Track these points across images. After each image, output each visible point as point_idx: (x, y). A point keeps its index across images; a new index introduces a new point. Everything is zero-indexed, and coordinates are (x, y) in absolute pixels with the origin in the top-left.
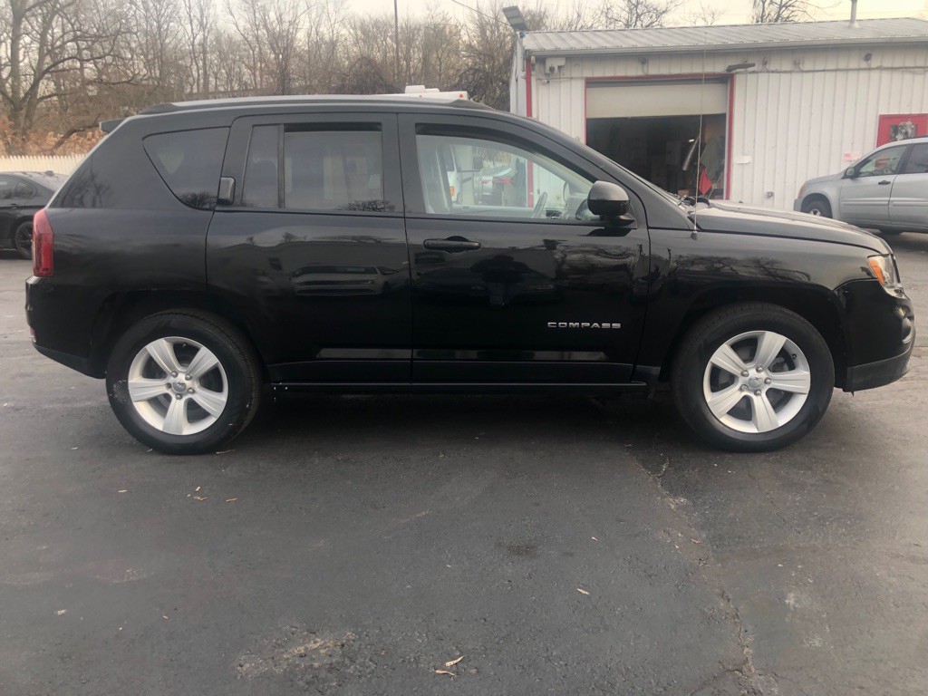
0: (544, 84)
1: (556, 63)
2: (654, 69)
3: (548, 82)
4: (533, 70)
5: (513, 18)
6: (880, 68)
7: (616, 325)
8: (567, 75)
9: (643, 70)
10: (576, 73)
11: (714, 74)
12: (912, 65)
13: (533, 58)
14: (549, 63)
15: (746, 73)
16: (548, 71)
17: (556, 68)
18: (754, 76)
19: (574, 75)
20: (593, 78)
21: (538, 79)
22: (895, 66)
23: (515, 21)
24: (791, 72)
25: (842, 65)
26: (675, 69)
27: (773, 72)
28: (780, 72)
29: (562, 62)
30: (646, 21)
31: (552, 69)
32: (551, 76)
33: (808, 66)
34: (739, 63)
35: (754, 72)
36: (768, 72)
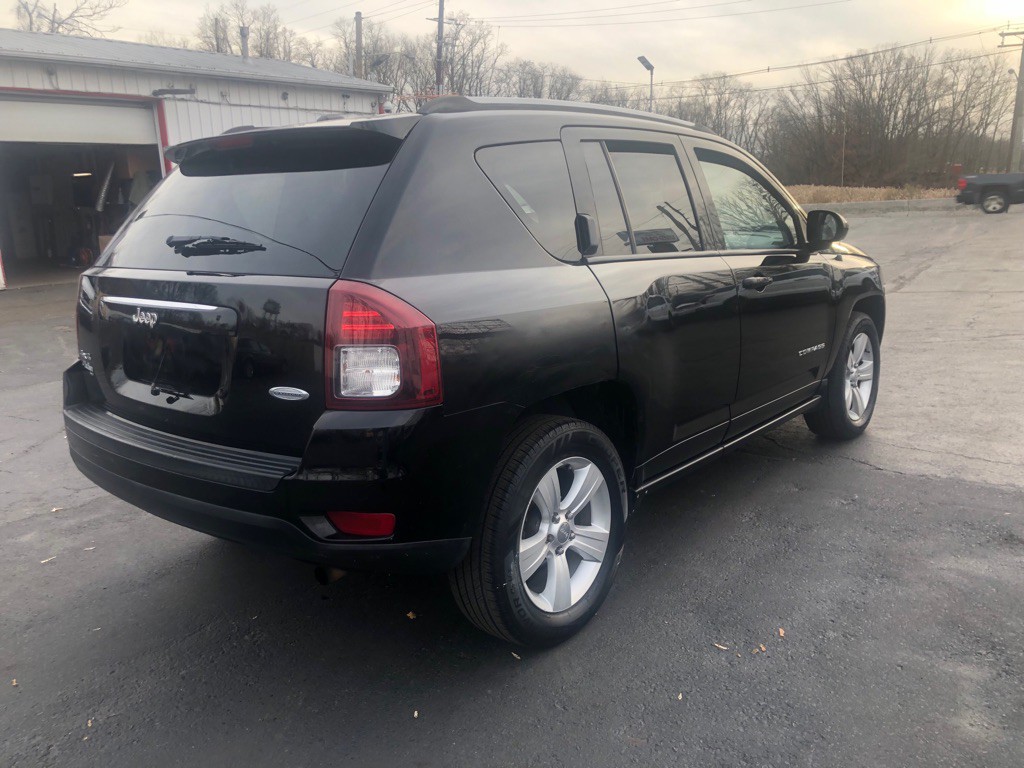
2: (65, 84)
6: (296, 109)
7: (823, 345)
9: (51, 82)
11: (140, 97)
12: (321, 108)
15: (175, 99)
18: (183, 103)
22: (309, 107)
24: (219, 104)
26: (92, 86)
27: (202, 101)
28: (209, 103)
33: (234, 99)
34: (165, 88)
35: (183, 100)
36: (197, 101)
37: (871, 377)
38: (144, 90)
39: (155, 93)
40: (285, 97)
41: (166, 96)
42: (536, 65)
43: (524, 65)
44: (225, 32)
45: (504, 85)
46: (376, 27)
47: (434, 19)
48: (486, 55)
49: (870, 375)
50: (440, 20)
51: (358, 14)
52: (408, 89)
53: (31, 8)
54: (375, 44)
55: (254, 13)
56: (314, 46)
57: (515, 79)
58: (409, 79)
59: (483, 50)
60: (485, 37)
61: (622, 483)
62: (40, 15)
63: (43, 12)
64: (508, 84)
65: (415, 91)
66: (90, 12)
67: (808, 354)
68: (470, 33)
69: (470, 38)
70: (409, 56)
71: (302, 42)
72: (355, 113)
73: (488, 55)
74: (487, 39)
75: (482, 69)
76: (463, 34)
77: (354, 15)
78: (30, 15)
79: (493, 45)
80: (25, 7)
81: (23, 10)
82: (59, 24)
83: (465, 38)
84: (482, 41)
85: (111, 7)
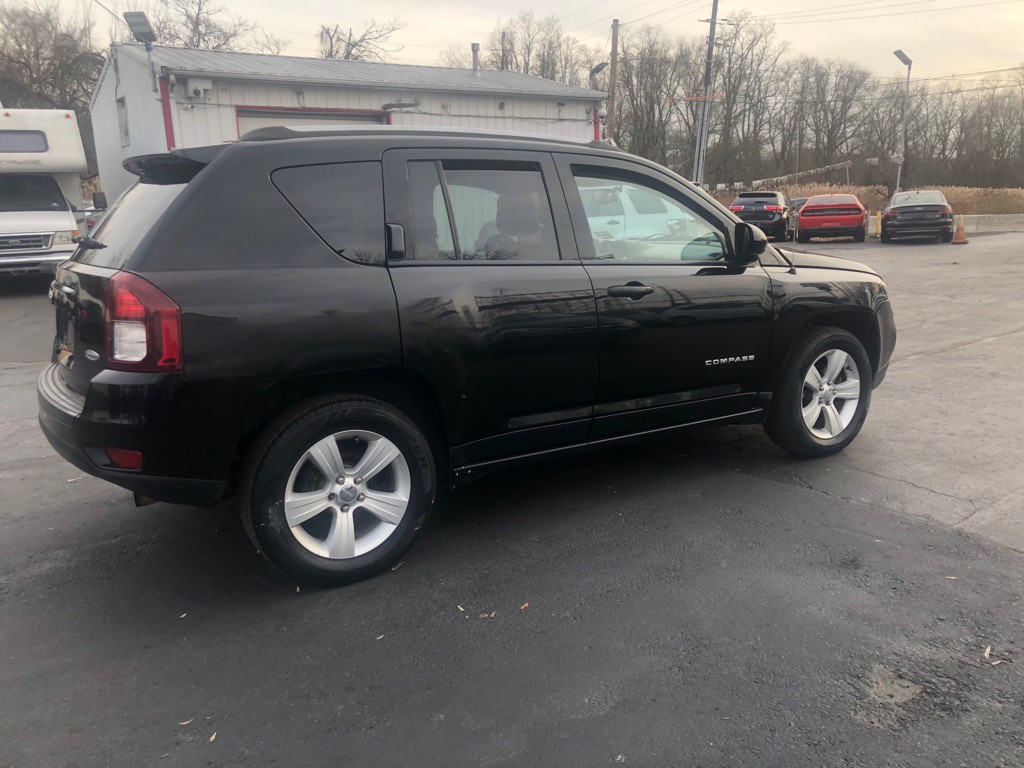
0: (186, 109)
1: (201, 86)
2: (311, 101)
3: (192, 107)
4: (172, 91)
5: (138, 24)
6: (512, 117)
7: (752, 357)
8: (214, 100)
9: (298, 101)
10: (224, 99)
11: (363, 111)
12: (536, 116)
13: (172, 77)
14: (193, 85)
15: (401, 112)
16: (192, 95)
17: (202, 92)
18: (409, 116)
19: (221, 102)
20: (244, 107)
21: (179, 103)
22: (524, 116)
23: (139, 29)
24: (440, 115)
25: (482, 112)
26: (333, 103)
27: (424, 113)
28: (431, 114)
29: (208, 85)
30: (213, 43)
31: (197, 92)
32: (194, 100)
33: (454, 110)
34: (394, 102)
35: (408, 112)
36: (421, 113)
37: (858, 396)
38: (375, 104)
39: (386, 107)
40: (502, 106)
41: (393, 109)
42: (822, 61)
43: (807, 63)
44: (511, 44)
45: (783, 83)
46: (654, 31)
47: (707, 21)
48: (768, 52)
49: (856, 393)
50: (713, 22)
51: (616, 21)
52: (680, 91)
53: (332, 33)
54: (651, 47)
55: (540, 25)
56: (593, 53)
57: (797, 76)
58: (681, 82)
59: (764, 49)
60: (766, 36)
61: (423, 459)
62: (339, 39)
63: (341, 37)
64: (787, 82)
65: (688, 94)
66: (376, 35)
67: (721, 365)
68: (751, 31)
69: (751, 37)
70: (683, 57)
71: (583, 49)
72: (569, 120)
73: (769, 53)
74: (768, 39)
75: (762, 67)
76: (743, 33)
77: (612, 23)
78: (331, 39)
79: (775, 43)
80: (328, 32)
81: (325, 35)
82: (353, 46)
83: (745, 37)
84: (763, 39)
85: (393, 29)
